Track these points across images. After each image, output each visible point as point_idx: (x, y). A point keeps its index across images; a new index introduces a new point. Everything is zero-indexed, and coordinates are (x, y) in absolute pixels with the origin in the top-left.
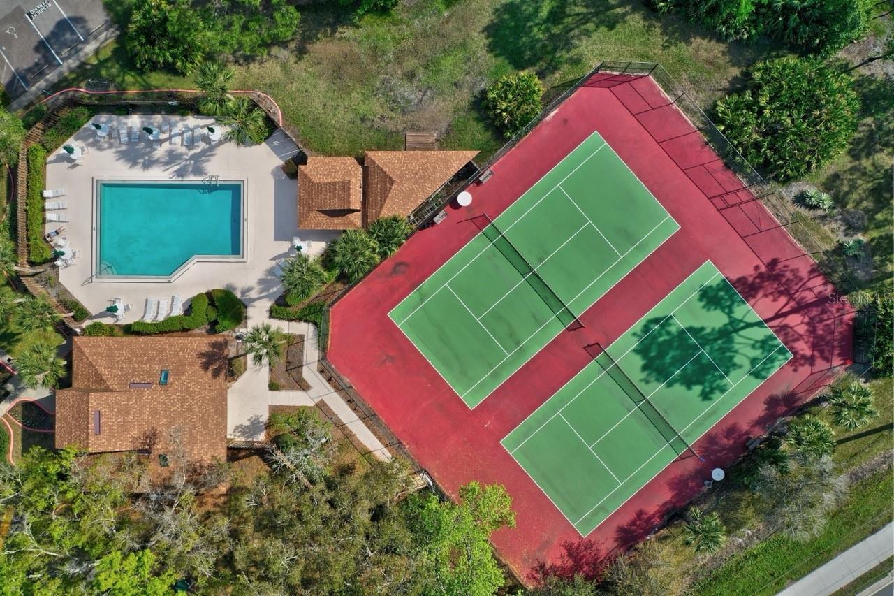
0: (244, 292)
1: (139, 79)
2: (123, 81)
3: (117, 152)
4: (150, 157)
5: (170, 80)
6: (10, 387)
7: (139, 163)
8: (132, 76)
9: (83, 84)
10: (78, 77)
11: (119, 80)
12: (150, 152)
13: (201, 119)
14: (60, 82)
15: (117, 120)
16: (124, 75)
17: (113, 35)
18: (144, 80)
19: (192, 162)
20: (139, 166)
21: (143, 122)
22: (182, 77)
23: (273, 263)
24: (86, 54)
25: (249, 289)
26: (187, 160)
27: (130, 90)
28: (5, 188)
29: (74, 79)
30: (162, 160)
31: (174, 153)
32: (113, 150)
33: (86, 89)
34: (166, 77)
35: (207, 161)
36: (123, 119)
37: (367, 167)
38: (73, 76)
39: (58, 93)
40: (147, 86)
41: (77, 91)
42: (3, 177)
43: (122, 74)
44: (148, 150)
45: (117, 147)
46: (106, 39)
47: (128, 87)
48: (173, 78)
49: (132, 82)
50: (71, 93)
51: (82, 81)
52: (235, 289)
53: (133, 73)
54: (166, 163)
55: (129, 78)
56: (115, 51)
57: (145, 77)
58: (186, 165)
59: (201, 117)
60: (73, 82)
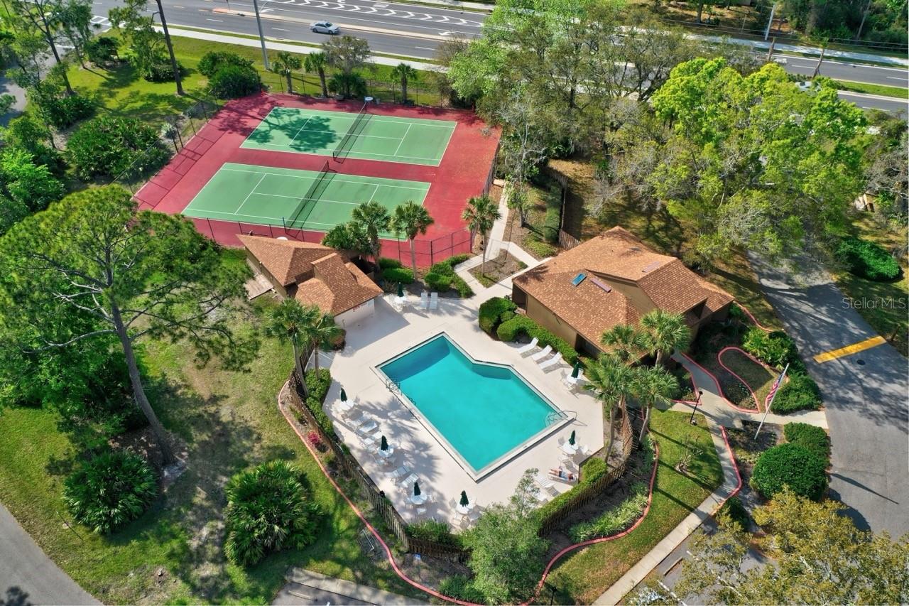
0: (471, 319)
1: (337, 515)
2: (350, 528)
3: (432, 480)
4: (414, 450)
5: (317, 485)
6: (738, 424)
7: (428, 455)
8: (338, 524)
9: (383, 565)
10: (379, 577)
11: (352, 533)
12: (408, 452)
13: (340, 433)
14: (399, 593)
15: (397, 503)
16: (344, 532)
17: (301, 574)
18: (335, 510)
19: (389, 414)
20: (430, 452)
21: (381, 478)
22: (307, 477)
23: (428, 315)
24: (344, 586)
25: (466, 317)
26: (391, 419)
27: (355, 514)
28: (568, 563)
29: (385, 578)
30: (408, 437)
31: (393, 433)
32: (432, 484)
33: (387, 558)
34: (318, 491)
35: (379, 404)
36: (393, 498)
37: (296, 278)
38: (381, 583)
39: (414, 584)
40: (340, 502)
41: (397, 566)
42: (559, 574)
43: (343, 535)
44: (407, 456)
45: (427, 483)
46: (312, 578)
47: (353, 518)
48: (313, 484)
49: (346, 520)
50: (404, 571)
51: (381, 569)
52: (475, 326)
53: (335, 525)
54: (409, 432)
55: (343, 525)
56: (320, 559)
57: (331, 511)
58: (397, 417)
59: (338, 435)
60: (389, 578)
